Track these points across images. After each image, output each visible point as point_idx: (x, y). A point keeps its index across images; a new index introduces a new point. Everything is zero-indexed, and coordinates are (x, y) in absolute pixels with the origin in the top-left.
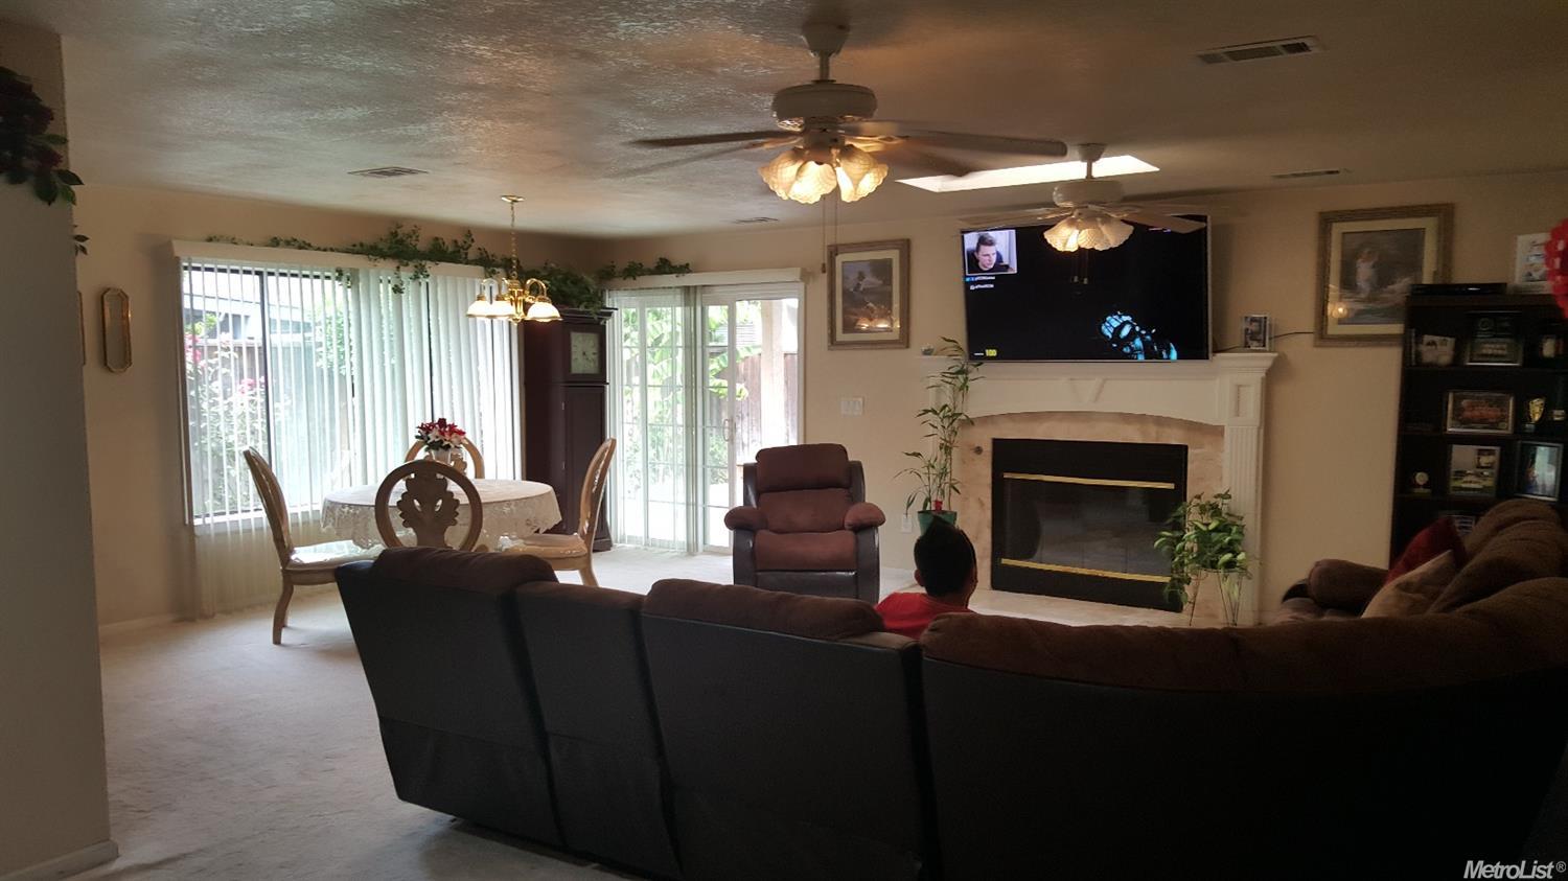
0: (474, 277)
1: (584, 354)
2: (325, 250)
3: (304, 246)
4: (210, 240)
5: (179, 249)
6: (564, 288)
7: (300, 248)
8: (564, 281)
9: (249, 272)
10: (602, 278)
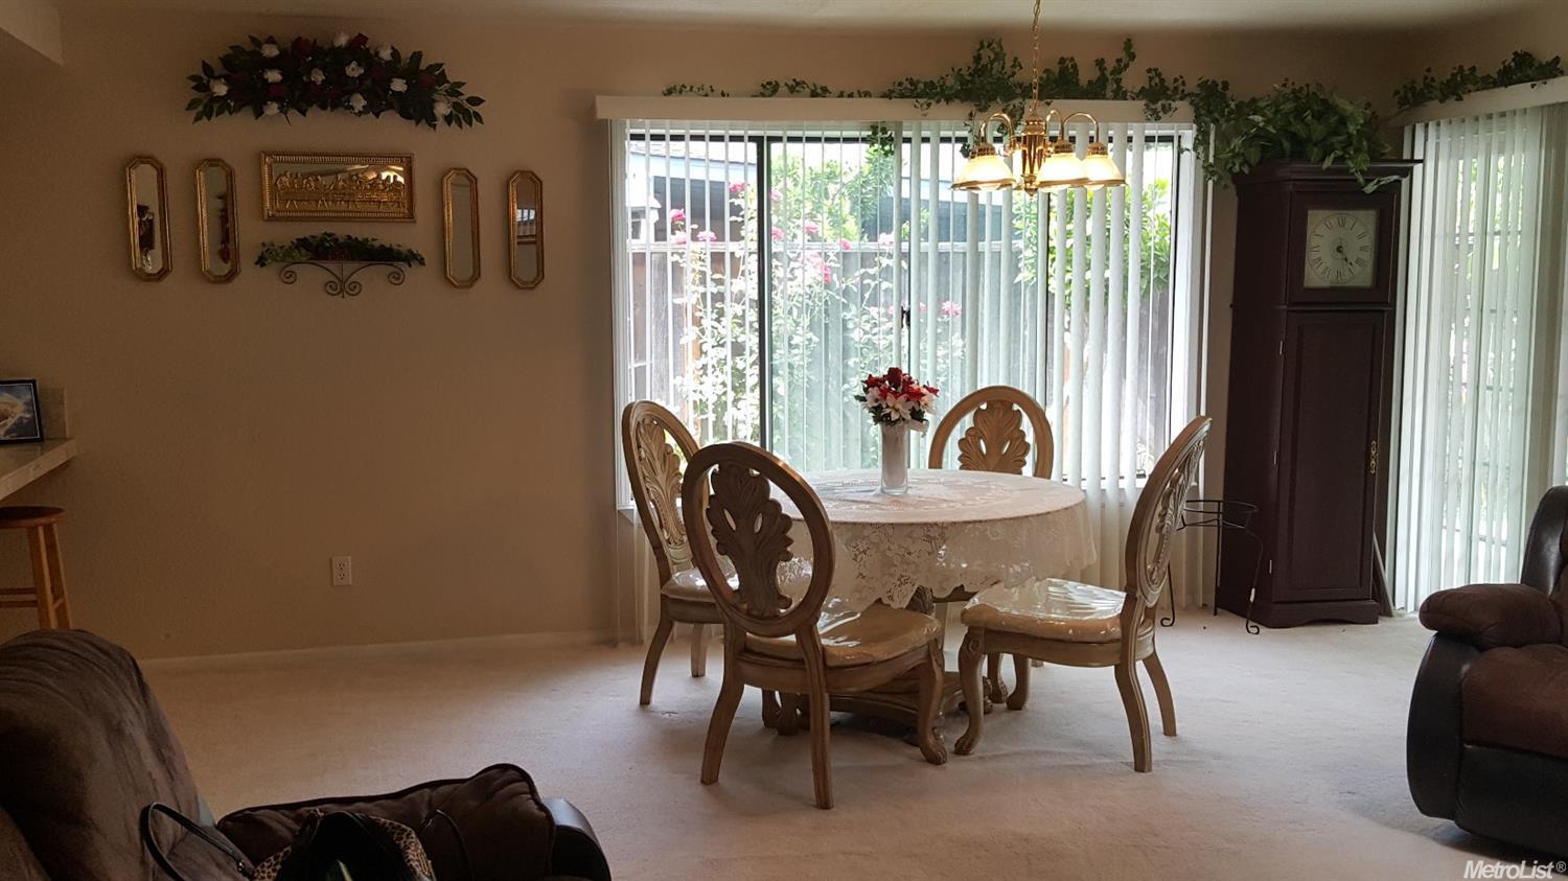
0: (1127, 122)
1: (1339, 249)
2: (851, 96)
3: (819, 92)
4: (669, 92)
5: (605, 109)
6: (1297, 127)
7: (814, 94)
8: (1299, 114)
9: (739, 139)
10: (1403, 101)
